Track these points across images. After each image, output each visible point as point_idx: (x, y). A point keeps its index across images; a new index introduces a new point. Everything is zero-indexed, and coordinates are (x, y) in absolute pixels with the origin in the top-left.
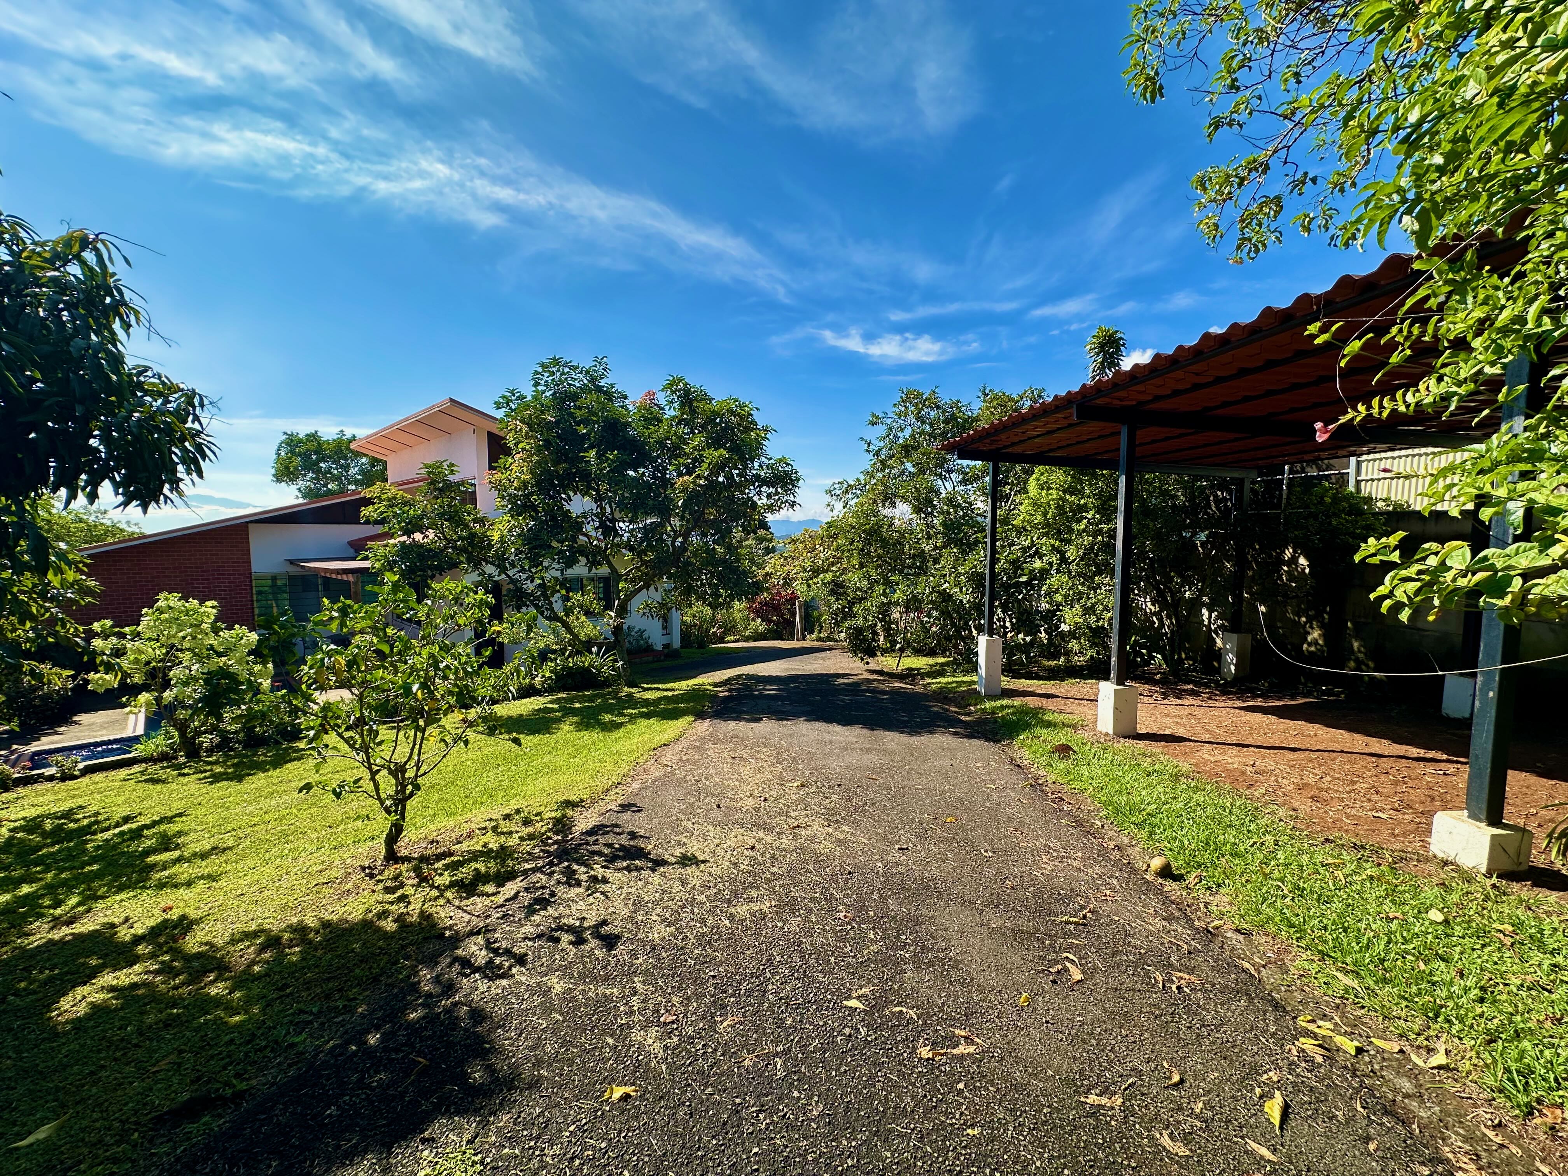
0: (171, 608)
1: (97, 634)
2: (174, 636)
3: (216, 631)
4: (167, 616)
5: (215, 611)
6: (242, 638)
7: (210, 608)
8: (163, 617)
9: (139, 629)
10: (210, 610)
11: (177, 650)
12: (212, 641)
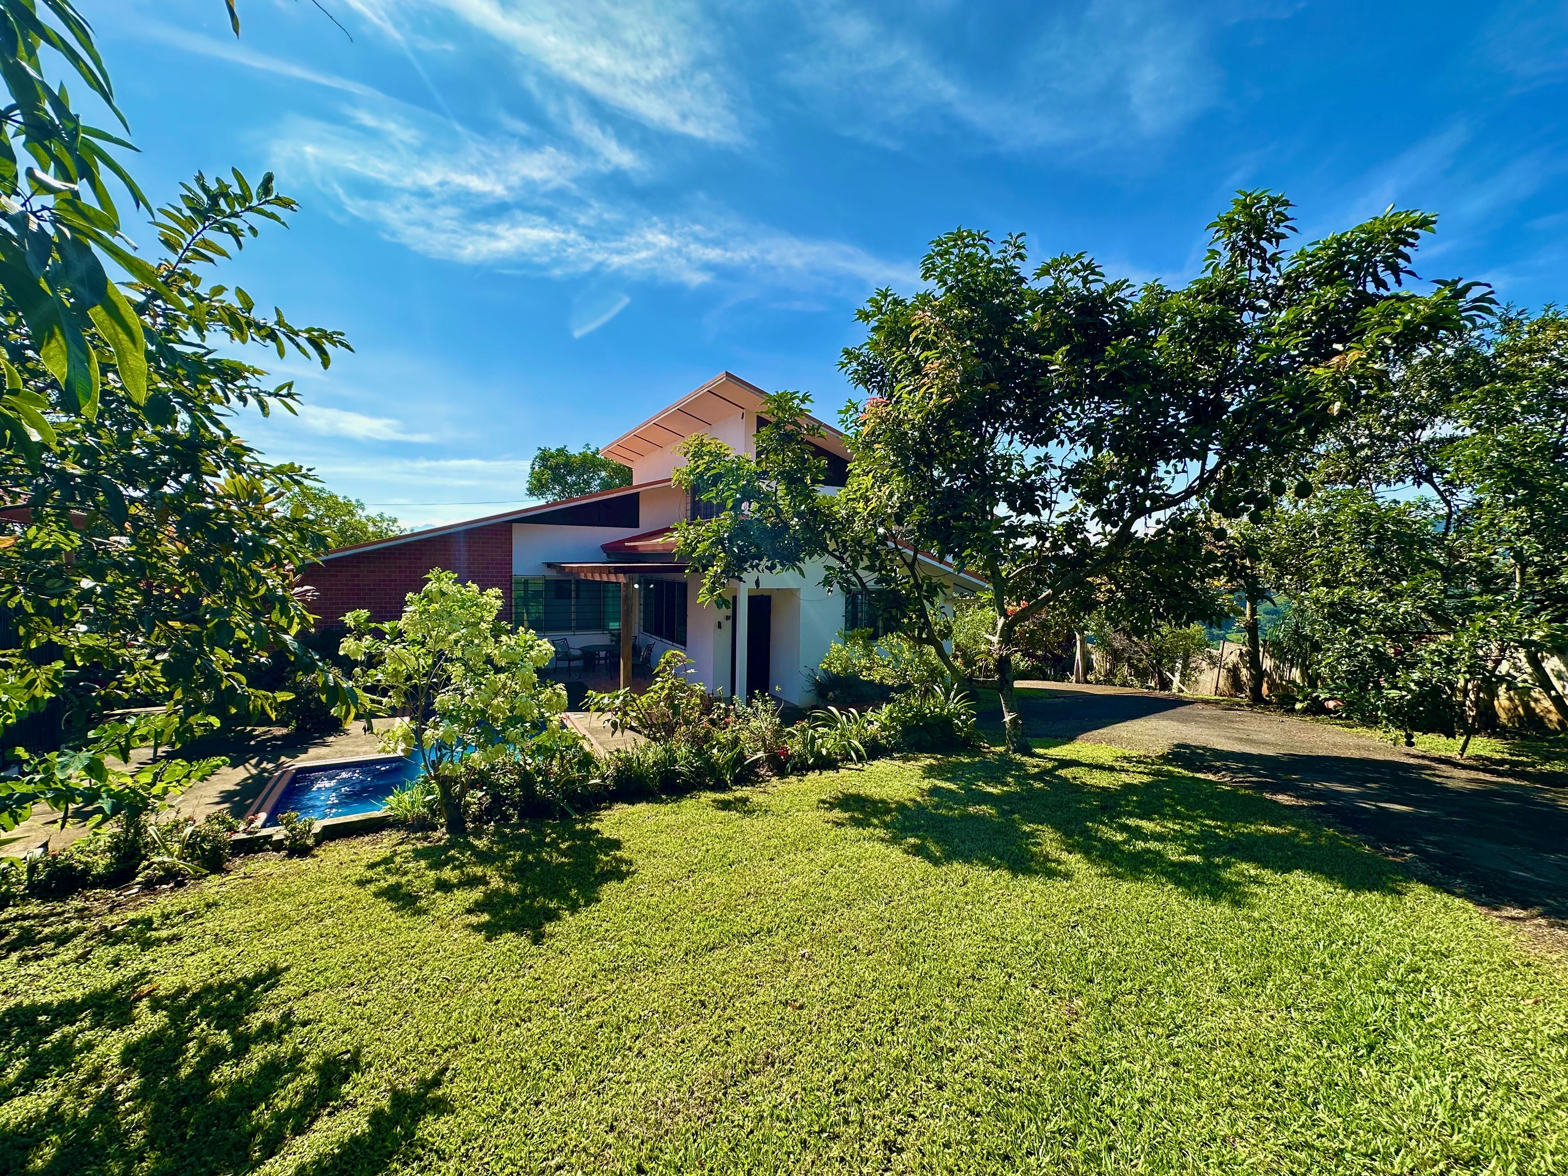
0: (443, 594)
1: (350, 631)
2: (443, 640)
3: (496, 633)
4: (437, 606)
5: (499, 603)
6: (532, 647)
7: (493, 598)
8: (432, 608)
9: (401, 624)
10: (493, 600)
11: (446, 661)
12: (490, 649)
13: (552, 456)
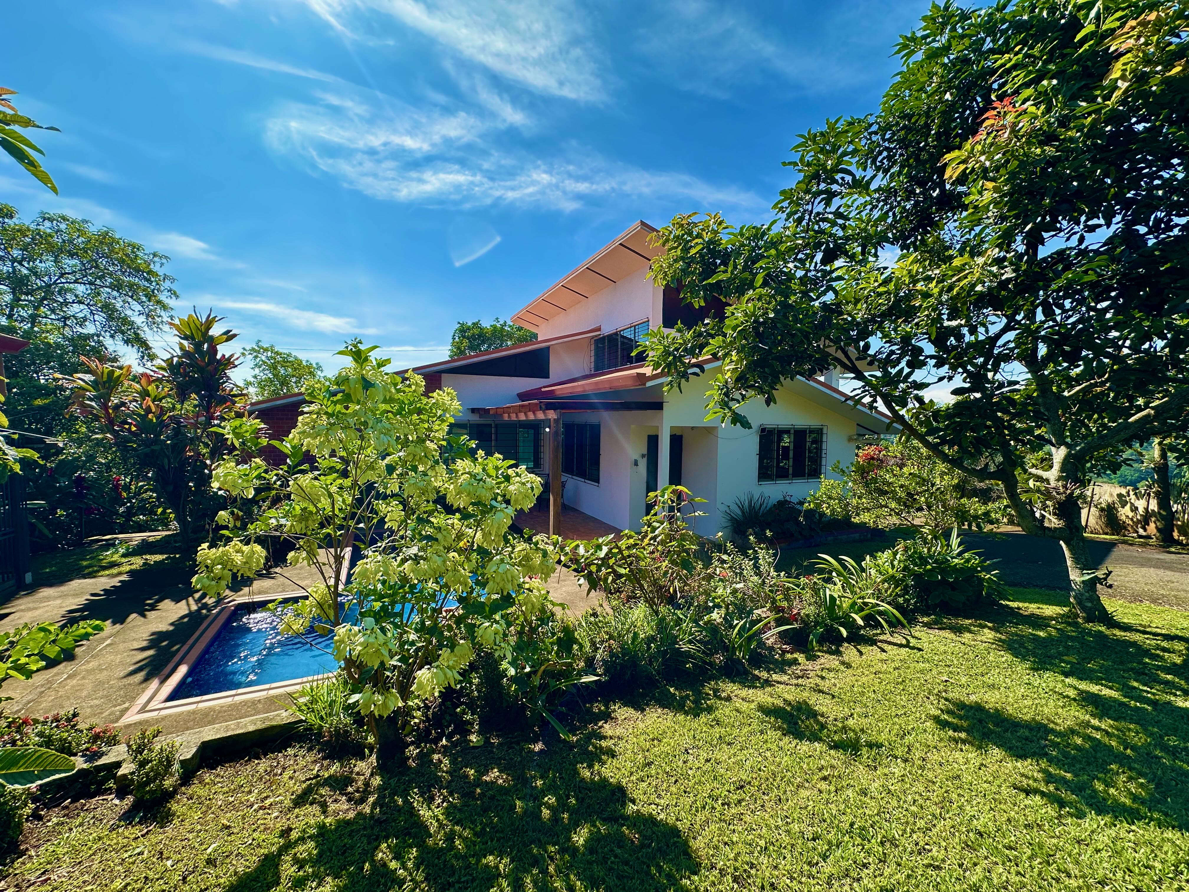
13: (469, 329)
